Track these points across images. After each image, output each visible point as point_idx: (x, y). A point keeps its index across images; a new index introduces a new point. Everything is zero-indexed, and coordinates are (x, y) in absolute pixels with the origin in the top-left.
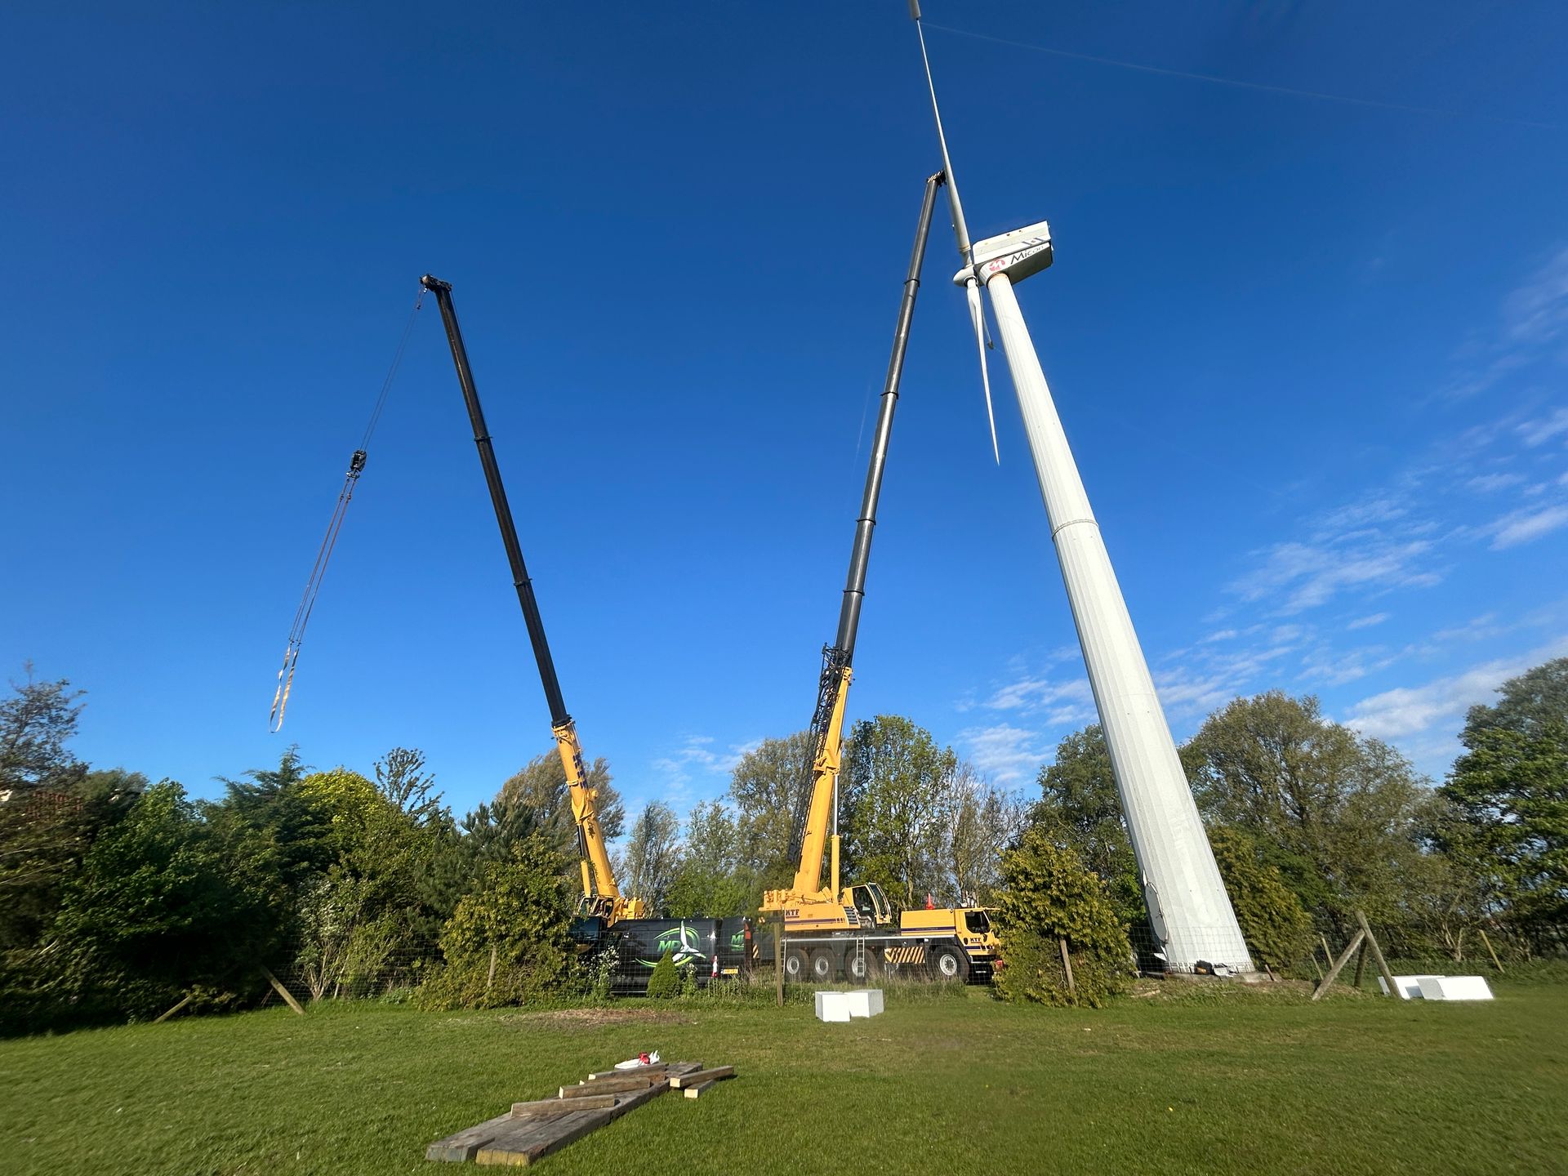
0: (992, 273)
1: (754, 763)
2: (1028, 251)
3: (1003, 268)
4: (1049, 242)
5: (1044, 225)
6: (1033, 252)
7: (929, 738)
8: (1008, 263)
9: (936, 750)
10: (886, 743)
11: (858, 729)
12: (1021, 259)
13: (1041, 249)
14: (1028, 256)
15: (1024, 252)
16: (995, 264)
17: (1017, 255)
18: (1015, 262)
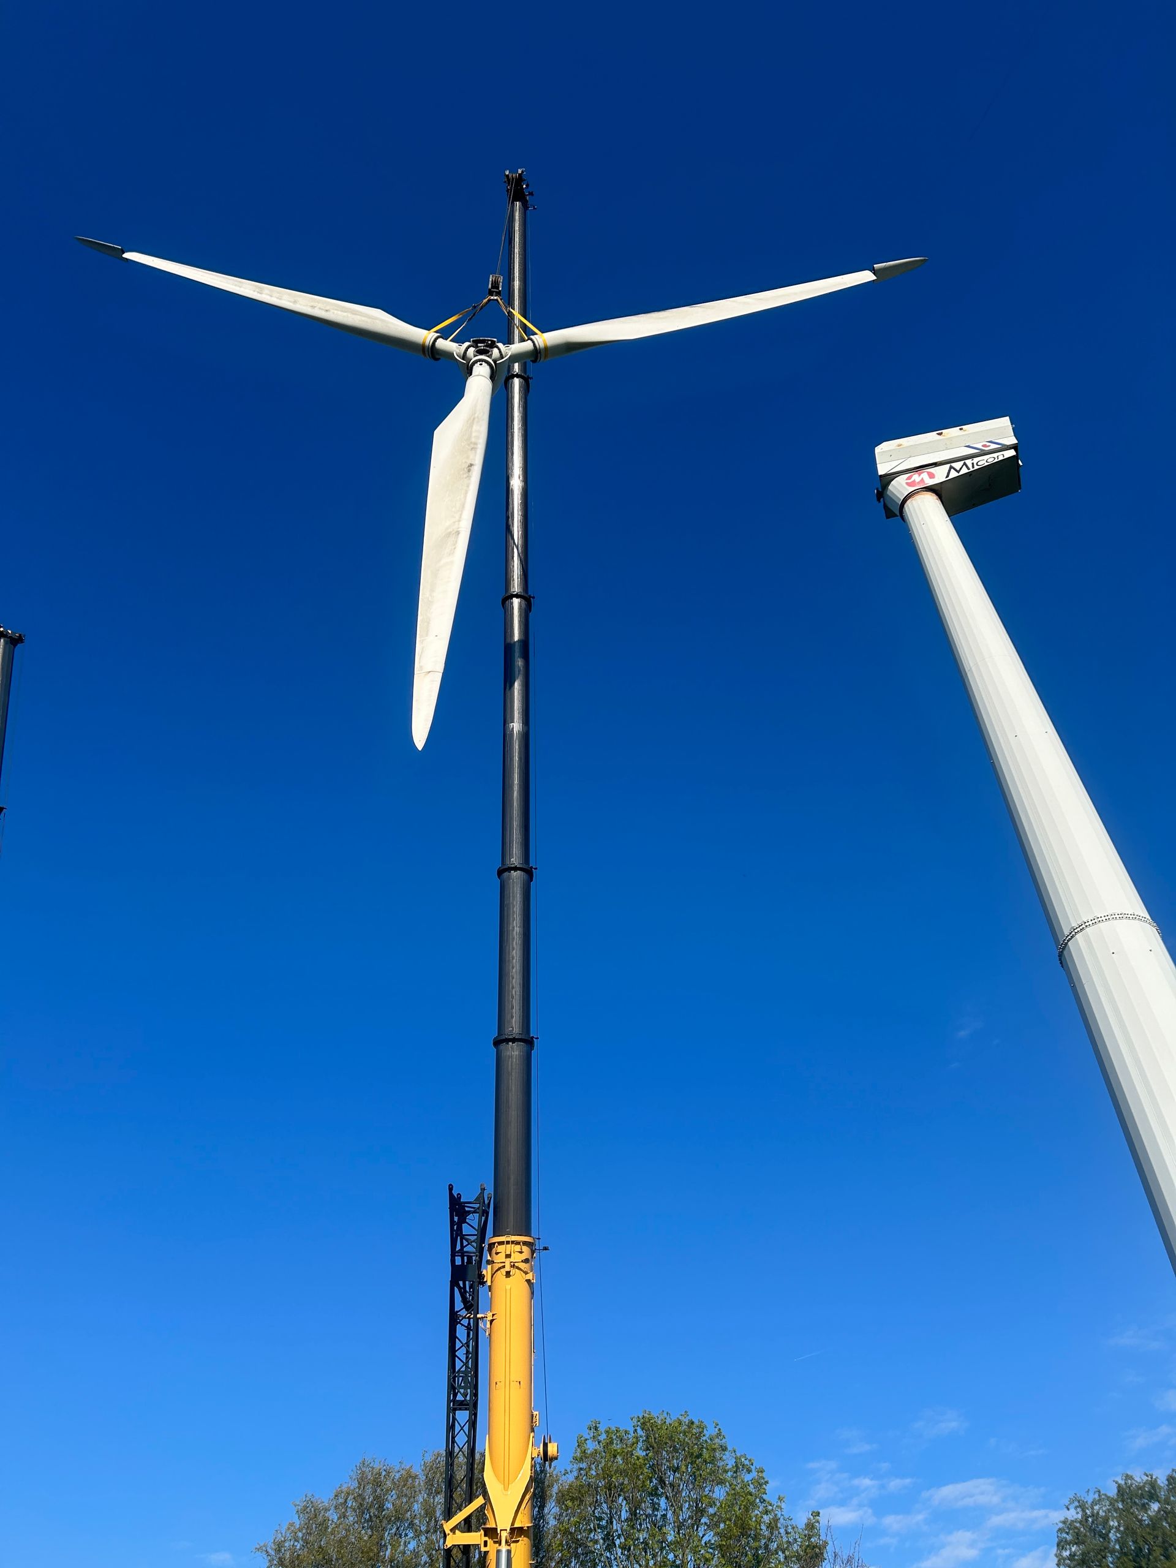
0: (911, 489)
1: (323, 1525)
2: (976, 460)
3: (930, 482)
4: (1014, 447)
5: (1005, 422)
6: (984, 461)
7: (760, 1484)
8: (940, 475)
9: (776, 1520)
10: (654, 1493)
11: (591, 1446)
12: (964, 471)
13: (1001, 458)
14: (976, 467)
15: (969, 462)
16: (916, 477)
17: (958, 465)
18: (953, 474)
